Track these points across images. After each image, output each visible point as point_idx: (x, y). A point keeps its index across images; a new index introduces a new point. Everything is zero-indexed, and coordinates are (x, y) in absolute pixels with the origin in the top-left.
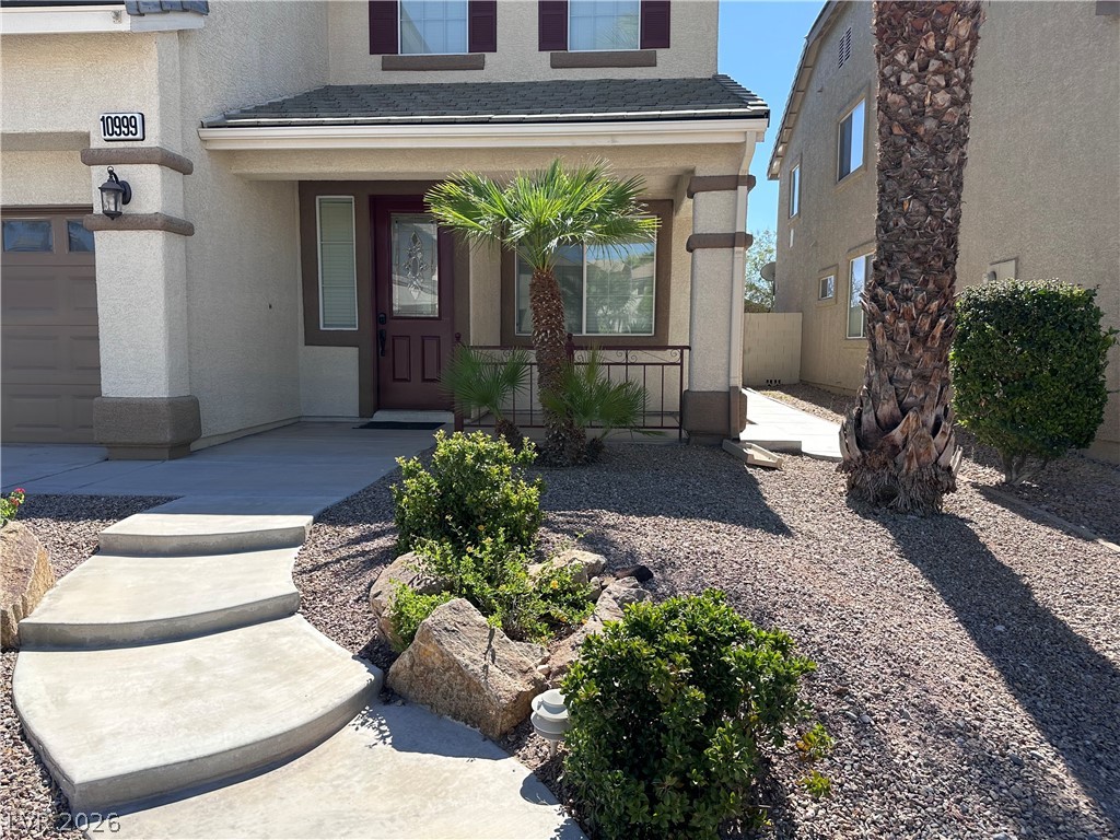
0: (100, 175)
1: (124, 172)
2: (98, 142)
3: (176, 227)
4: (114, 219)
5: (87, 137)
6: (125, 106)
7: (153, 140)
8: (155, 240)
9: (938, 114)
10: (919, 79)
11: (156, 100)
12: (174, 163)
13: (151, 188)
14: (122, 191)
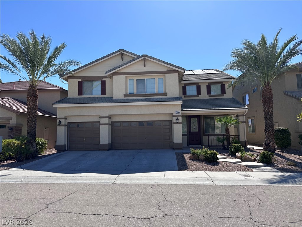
4: (177, 123)
5: (173, 114)
6: (178, 110)
7: (181, 114)
8: (181, 125)
10: (268, 109)
11: (181, 110)
13: (181, 119)
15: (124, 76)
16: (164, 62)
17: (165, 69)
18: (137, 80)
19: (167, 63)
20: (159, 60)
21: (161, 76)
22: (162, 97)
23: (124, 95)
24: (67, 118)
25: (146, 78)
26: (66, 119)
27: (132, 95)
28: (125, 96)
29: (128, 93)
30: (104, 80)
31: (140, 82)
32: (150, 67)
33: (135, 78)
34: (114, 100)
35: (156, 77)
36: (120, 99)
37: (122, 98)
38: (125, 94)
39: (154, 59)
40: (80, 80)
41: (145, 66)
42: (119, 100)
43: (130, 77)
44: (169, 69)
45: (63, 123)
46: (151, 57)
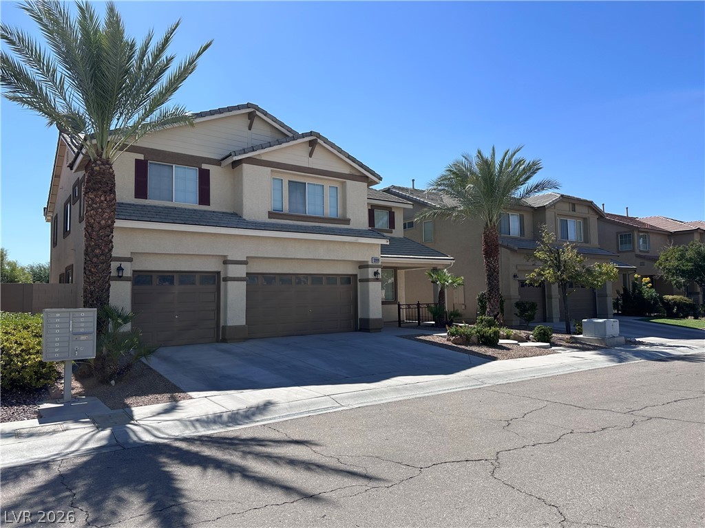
2: (370, 263)
6: (376, 256)
15: (268, 169)
16: (349, 157)
18: (291, 182)
21: (335, 182)
23: (269, 213)
24: (134, 257)
25: (307, 181)
26: (131, 260)
27: (281, 214)
28: (272, 215)
30: (205, 166)
31: (297, 188)
32: (320, 161)
35: (328, 183)
36: (260, 220)
38: (271, 210)
39: (332, 145)
40: (141, 157)
41: (311, 156)
43: (277, 174)
45: (126, 272)
46: (326, 141)
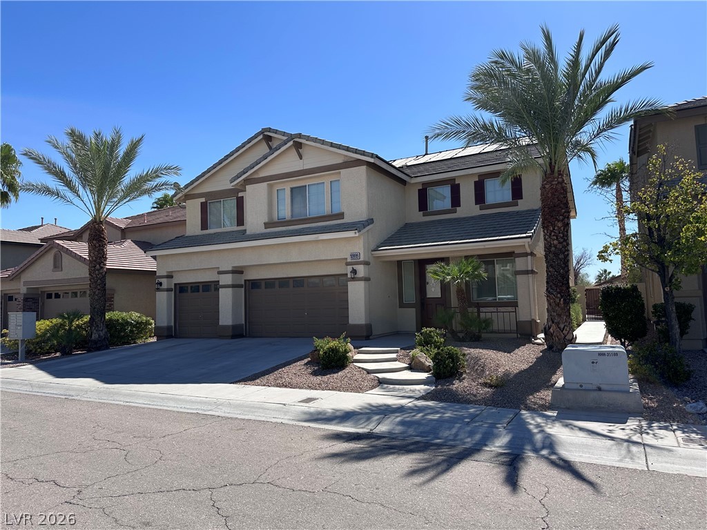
0: (350, 268)
1: (355, 267)
2: (349, 260)
3: (366, 279)
4: (353, 279)
5: (347, 259)
6: (356, 250)
7: (362, 259)
8: (362, 283)
9: (555, 246)
10: (550, 237)
11: (362, 249)
12: (366, 263)
13: (362, 271)
14: (354, 272)
15: (265, 185)
16: (332, 144)
17: (339, 160)
18: (292, 189)
19: (339, 147)
20: (323, 142)
22: (334, 222)
24: (174, 274)
25: (306, 183)
26: (170, 276)
28: (267, 225)
29: (276, 219)
30: (240, 195)
31: (298, 193)
32: (312, 160)
33: (287, 186)
34: (249, 235)
35: (326, 178)
36: (258, 232)
37: (263, 230)
38: (267, 221)
40: (203, 200)
41: (301, 159)
42: (255, 235)
43: (278, 185)
44: (346, 159)
45: (165, 286)
46: (308, 138)
